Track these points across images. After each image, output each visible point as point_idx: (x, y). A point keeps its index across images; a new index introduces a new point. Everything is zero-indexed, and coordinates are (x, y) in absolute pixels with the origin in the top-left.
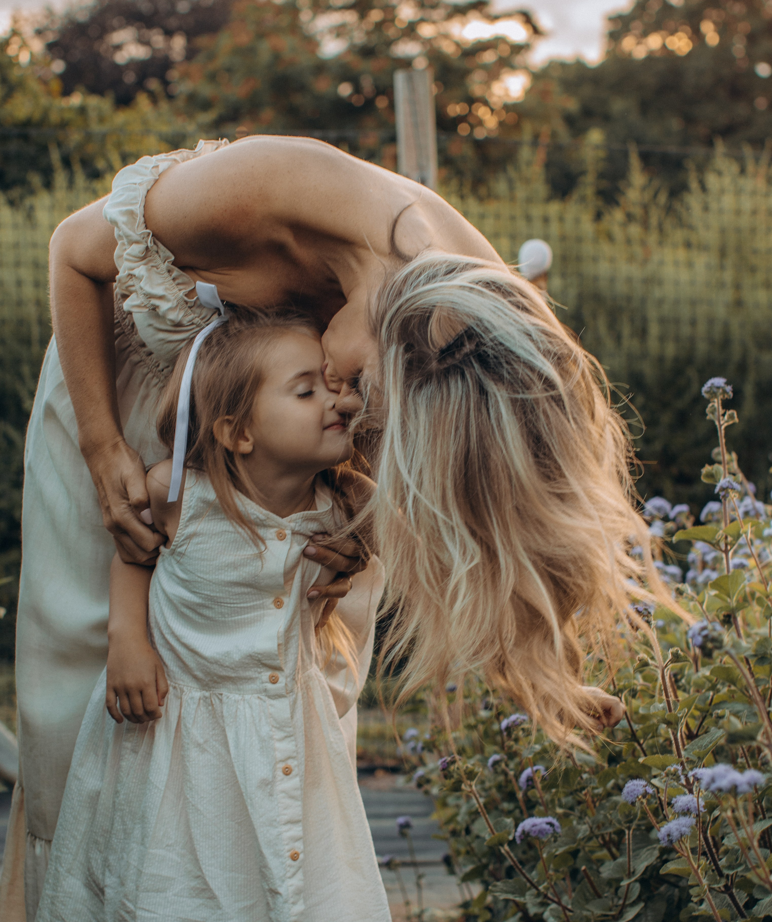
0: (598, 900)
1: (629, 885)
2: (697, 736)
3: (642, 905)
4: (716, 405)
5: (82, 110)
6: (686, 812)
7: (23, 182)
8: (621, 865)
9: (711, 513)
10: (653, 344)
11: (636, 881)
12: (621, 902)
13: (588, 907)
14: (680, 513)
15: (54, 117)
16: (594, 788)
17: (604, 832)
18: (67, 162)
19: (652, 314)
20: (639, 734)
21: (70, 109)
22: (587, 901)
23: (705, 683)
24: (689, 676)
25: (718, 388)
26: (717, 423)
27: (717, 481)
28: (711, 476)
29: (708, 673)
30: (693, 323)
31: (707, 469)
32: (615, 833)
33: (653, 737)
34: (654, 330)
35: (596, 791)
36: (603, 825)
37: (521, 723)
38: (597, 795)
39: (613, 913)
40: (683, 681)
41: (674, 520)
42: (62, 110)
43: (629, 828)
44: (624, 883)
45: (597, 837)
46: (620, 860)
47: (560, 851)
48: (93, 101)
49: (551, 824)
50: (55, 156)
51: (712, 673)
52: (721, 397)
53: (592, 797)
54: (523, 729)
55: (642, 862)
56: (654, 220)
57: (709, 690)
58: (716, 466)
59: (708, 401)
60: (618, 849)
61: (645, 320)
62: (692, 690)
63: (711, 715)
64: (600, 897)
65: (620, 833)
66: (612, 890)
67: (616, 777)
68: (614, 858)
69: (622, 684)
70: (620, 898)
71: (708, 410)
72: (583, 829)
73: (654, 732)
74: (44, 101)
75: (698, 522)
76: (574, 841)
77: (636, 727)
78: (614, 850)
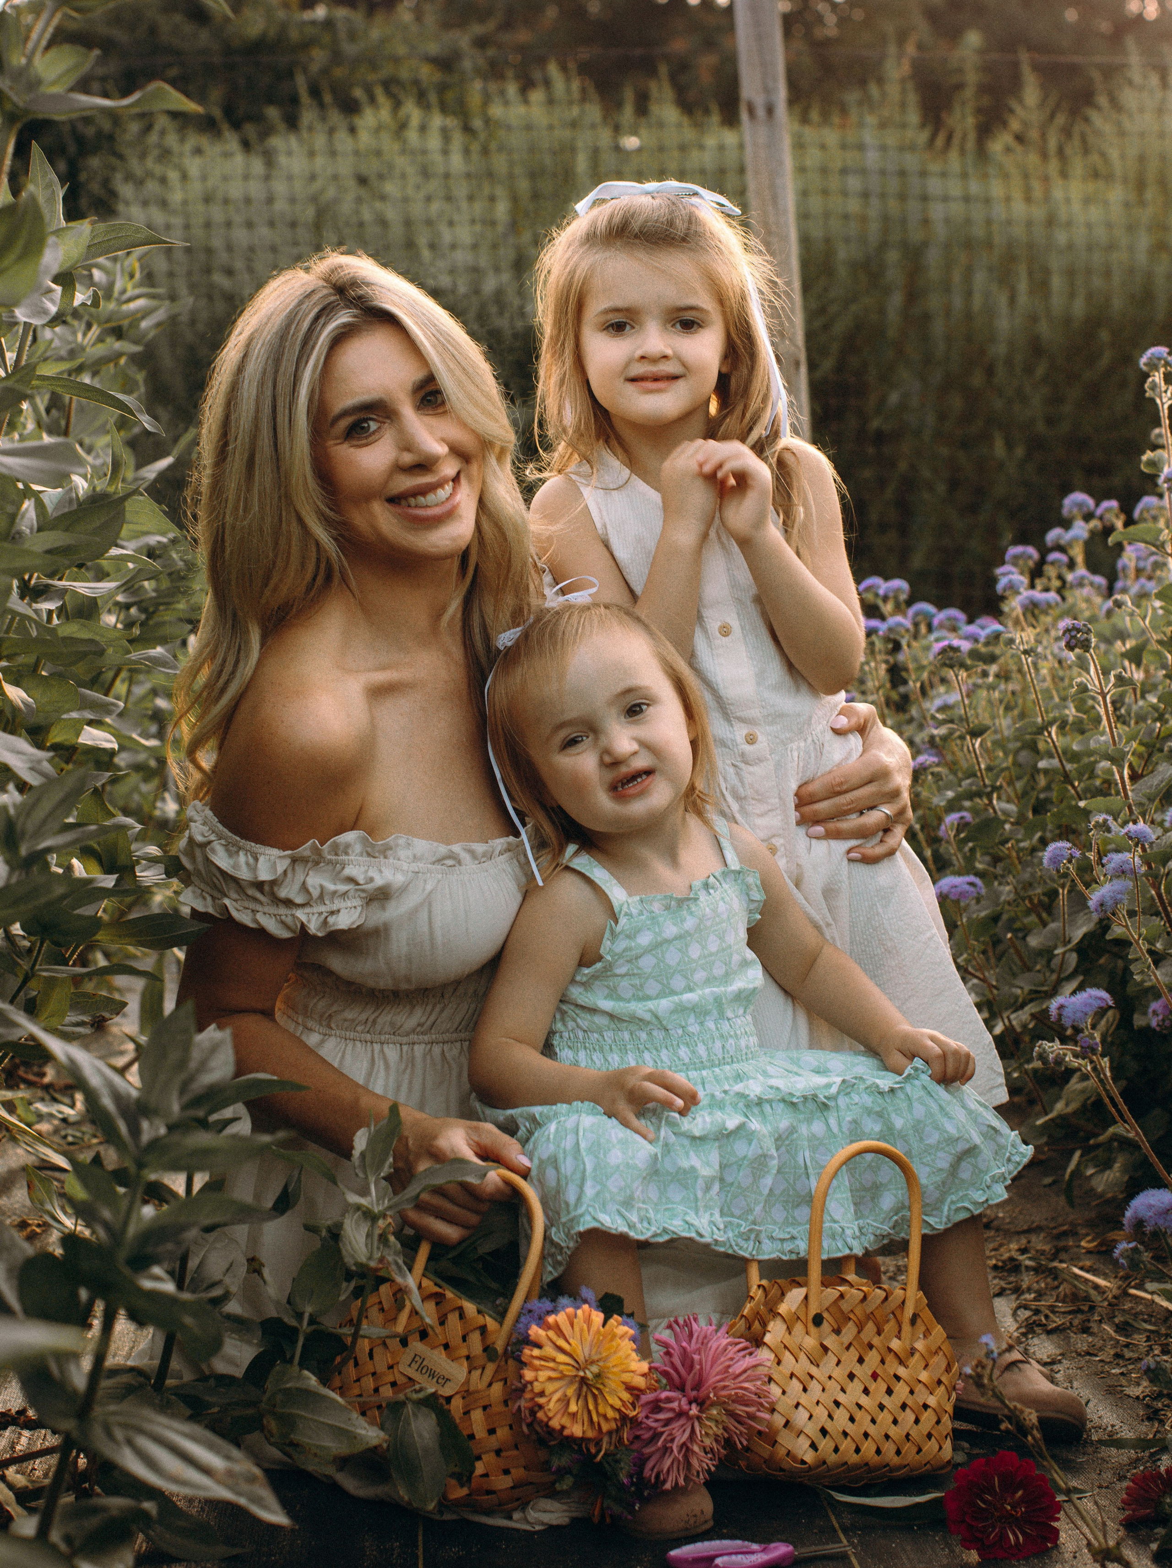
0: (1027, 974)
1: (1064, 953)
2: (1142, 776)
3: (1081, 978)
4: (1157, 379)
5: (328, 24)
6: (1121, 872)
7: (258, 118)
8: (1054, 932)
9: (1147, 509)
10: (1057, 301)
11: (1071, 950)
12: (1054, 977)
13: (1017, 982)
14: (1108, 510)
15: (294, 35)
16: (1018, 841)
17: (1031, 893)
18: (315, 92)
19: (1056, 263)
20: (1073, 774)
21: (313, 23)
22: (1014, 975)
23: (1148, 713)
24: (1130, 706)
25: (1159, 359)
26: (1158, 401)
27: (1161, 470)
28: (1152, 463)
29: (1154, 700)
30: (1107, 274)
31: (1148, 455)
32: (1044, 894)
33: (1090, 778)
34: (1057, 282)
35: (1022, 845)
36: (1030, 885)
37: (930, 766)
38: (1022, 849)
39: (1045, 988)
40: (1123, 711)
41: (1101, 518)
42: (304, 23)
43: (1063, 887)
44: (1059, 951)
45: (1023, 899)
46: (1053, 926)
47: (983, 914)
48: (342, 13)
49: (972, 884)
50: (301, 83)
51: (1160, 700)
52: (1162, 370)
53: (1017, 852)
54: (932, 774)
55: (1078, 928)
56: (1052, 143)
57: (1155, 720)
58: (1159, 452)
59: (1147, 376)
60: (1050, 913)
61: (1046, 271)
62: (1132, 722)
63: (1161, 750)
64: (1029, 969)
65: (1053, 894)
66: (1044, 962)
67: (1044, 829)
68: (1045, 924)
69: (1051, 715)
70: (1052, 971)
71: (1146, 386)
72: (1006, 891)
73: (1090, 771)
74: (281, 14)
75: (1129, 522)
76: (997, 905)
77: (1069, 767)
78: (1044, 915)
